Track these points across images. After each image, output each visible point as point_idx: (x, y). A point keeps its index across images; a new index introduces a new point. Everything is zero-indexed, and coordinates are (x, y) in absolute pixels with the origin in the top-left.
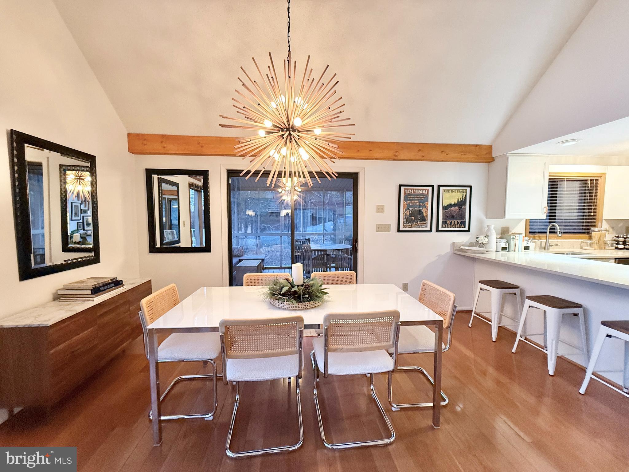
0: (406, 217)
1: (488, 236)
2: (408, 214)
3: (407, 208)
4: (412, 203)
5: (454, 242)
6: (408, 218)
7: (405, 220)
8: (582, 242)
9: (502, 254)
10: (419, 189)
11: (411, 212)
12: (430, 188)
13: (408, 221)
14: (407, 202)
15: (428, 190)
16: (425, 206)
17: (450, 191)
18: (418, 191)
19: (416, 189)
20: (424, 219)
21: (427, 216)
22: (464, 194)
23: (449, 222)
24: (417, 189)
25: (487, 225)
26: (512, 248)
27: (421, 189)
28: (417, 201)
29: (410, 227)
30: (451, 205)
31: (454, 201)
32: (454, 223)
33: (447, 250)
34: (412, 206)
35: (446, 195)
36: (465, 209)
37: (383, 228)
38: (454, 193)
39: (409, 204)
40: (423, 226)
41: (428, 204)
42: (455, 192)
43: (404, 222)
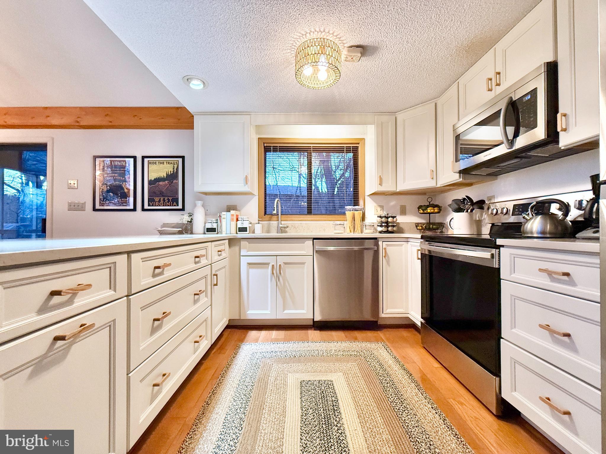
2: (105, 189)
3: (104, 183)
6: (105, 194)
7: (102, 197)
11: (108, 188)
12: (132, 160)
15: (129, 162)
16: (125, 181)
17: (157, 163)
20: (125, 196)
21: (129, 192)
22: (176, 166)
23: (157, 199)
24: (116, 161)
26: (219, 229)
27: (120, 161)
29: (109, 205)
30: (158, 180)
31: (163, 175)
32: (164, 200)
35: (152, 167)
36: (177, 184)
37: (75, 207)
38: (162, 165)
39: (106, 178)
40: (124, 204)
41: (129, 177)
43: (100, 199)
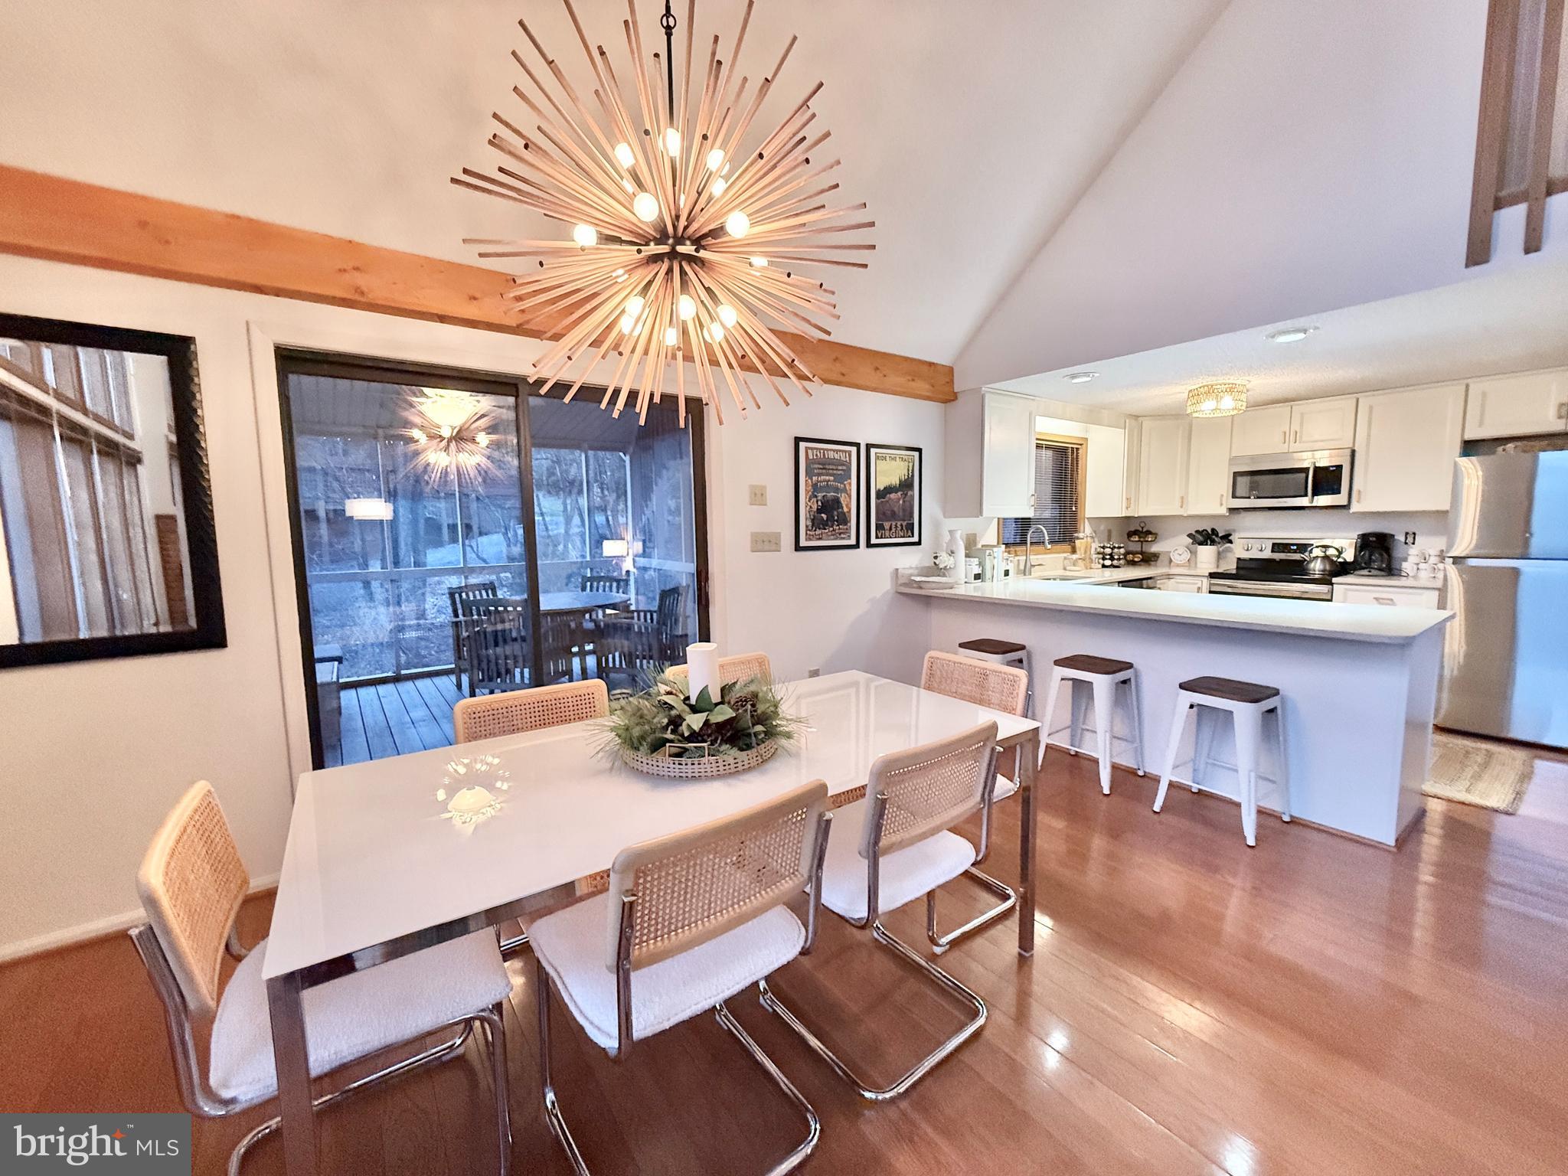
0: (812, 513)
1: (952, 552)
2: (815, 507)
3: (813, 493)
4: (821, 482)
5: (897, 569)
6: (814, 516)
7: (809, 523)
8: (1065, 558)
9: (975, 587)
10: (834, 451)
11: (820, 503)
12: (854, 449)
13: (817, 524)
14: (812, 479)
15: (850, 453)
16: (845, 490)
17: (888, 458)
18: (831, 455)
19: (828, 450)
20: (844, 520)
21: (849, 512)
22: (911, 465)
23: (887, 525)
24: (831, 450)
25: (949, 531)
26: (988, 575)
27: (837, 451)
28: (832, 478)
29: (820, 539)
30: (889, 490)
31: (895, 481)
32: (896, 527)
33: (886, 586)
34: (821, 490)
35: (881, 464)
36: (912, 497)
37: (764, 543)
38: (893, 462)
39: (816, 484)
40: (842, 536)
41: (850, 484)
42: (894, 459)
43: (807, 526)
